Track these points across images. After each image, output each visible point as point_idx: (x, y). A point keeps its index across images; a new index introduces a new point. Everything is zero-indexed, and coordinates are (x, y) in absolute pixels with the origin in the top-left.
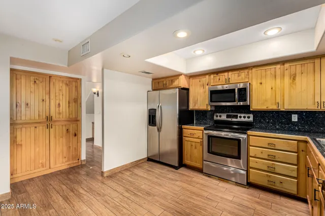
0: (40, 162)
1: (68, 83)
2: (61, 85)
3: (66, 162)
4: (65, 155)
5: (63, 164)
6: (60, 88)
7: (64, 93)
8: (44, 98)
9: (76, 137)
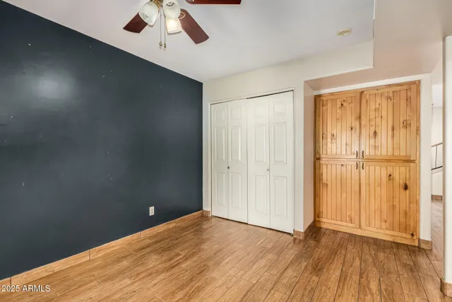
0: (348, 214)
1: (391, 95)
2: (379, 101)
3: (387, 229)
4: (385, 217)
5: (381, 231)
6: (377, 106)
7: (384, 113)
8: (353, 125)
9: (407, 191)
